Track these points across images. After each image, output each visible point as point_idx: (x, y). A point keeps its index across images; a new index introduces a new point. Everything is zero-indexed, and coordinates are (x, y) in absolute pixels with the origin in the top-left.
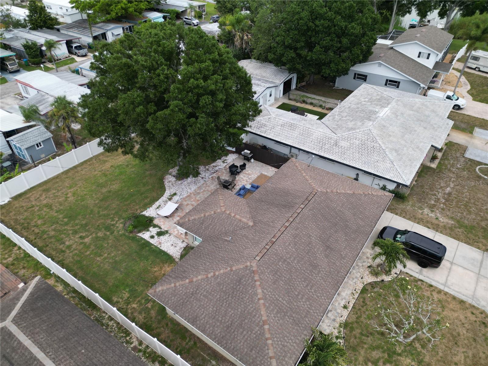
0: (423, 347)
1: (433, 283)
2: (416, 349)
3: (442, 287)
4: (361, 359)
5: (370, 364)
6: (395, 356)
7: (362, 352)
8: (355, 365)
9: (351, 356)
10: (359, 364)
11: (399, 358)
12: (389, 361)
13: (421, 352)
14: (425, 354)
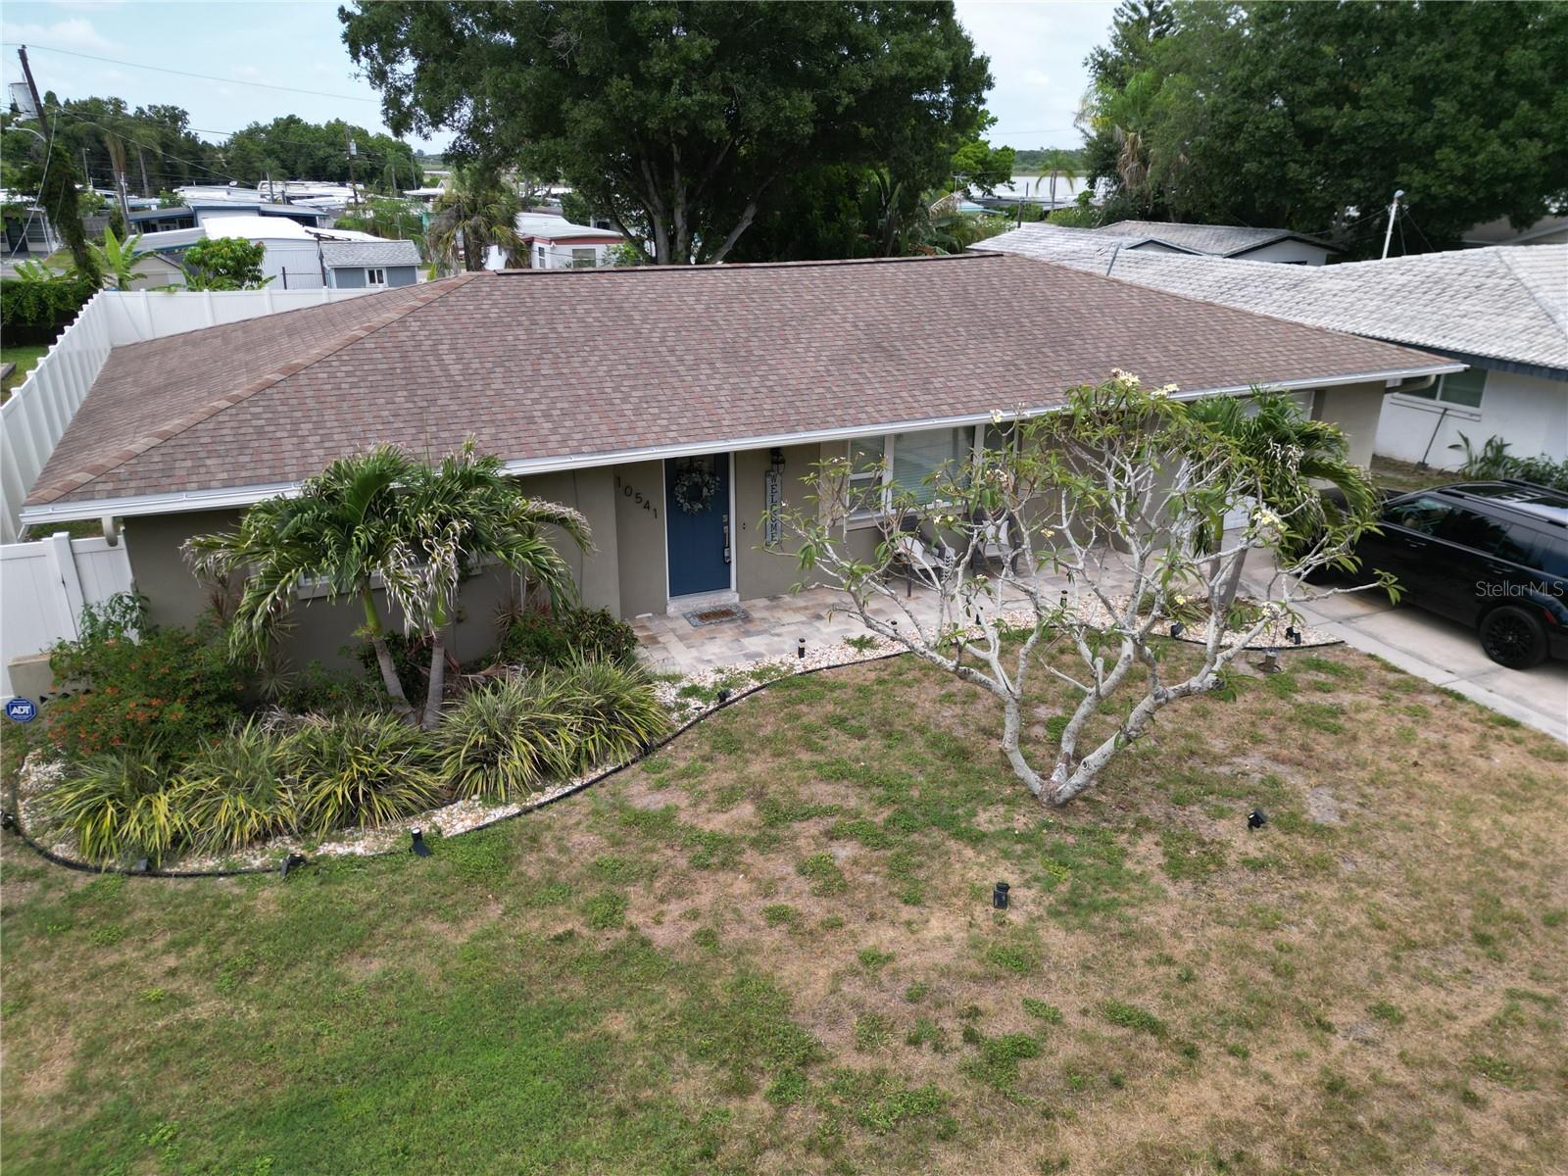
2: (1116, 855)
4: (721, 776)
5: (746, 810)
6: (937, 835)
7: (757, 768)
8: (661, 786)
9: (678, 757)
10: (690, 789)
11: (952, 845)
12: (874, 839)
13: (1140, 878)
14: (1160, 895)
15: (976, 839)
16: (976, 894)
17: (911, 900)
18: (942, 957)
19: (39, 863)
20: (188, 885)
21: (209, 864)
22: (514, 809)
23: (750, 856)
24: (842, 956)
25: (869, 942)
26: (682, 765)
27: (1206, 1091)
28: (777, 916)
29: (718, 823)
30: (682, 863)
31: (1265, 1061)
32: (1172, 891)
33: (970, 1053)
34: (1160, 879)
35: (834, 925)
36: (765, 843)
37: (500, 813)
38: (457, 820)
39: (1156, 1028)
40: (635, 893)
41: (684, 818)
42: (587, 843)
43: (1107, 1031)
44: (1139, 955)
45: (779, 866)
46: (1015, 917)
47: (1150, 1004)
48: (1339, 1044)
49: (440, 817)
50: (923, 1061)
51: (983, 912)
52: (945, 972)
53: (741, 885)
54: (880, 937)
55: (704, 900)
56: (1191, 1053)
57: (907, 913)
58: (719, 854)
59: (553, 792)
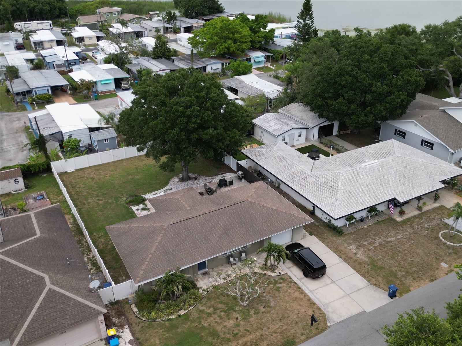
0: (255, 313)
1: (303, 288)
2: (249, 312)
3: (307, 291)
4: (209, 304)
5: (212, 309)
6: (232, 311)
7: (213, 302)
8: (202, 306)
9: (204, 301)
10: (205, 306)
11: (233, 312)
12: (225, 312)
13: (251, 315)
14: (252, 317)
15: (235, 311)
16: (235, 318)
17: (229, 319)
18: (231, 325)
19: (142, 321)
20: (158, 322)
21: (159, 320)
22: (187, 311)
23: (213, 315)
24: (222, 326)
25: (224, 324)
26: (204, 303)
27: (251, 336)
28: (216, 322)
29: (209, 311)
30: (206, 316)
31: (257, 333)
32: (254, 316)
33: (233, 334)
34: (253, 315)
35: (221, 323)
36: (214, 313)
37: (186, 311)
38: (182, 312)
39: (248, 331)
40: (202, 320)
41: (205, 310)
42: (196, 314)
43: (244, 332)
44: (249, 324)
45: (216, 316)
46: (238, 321)
47: (249, 329)
48: (263, 331)
49: (180, 312)
50: (229, 336)
51: (235, 320)
52: (231, 327)
53: (212, 319)
54: (226, 324)
55: (209, 321)
56: (251, 333)
57: (228, 321)
58: (209, 315)
59: (191, 308)
